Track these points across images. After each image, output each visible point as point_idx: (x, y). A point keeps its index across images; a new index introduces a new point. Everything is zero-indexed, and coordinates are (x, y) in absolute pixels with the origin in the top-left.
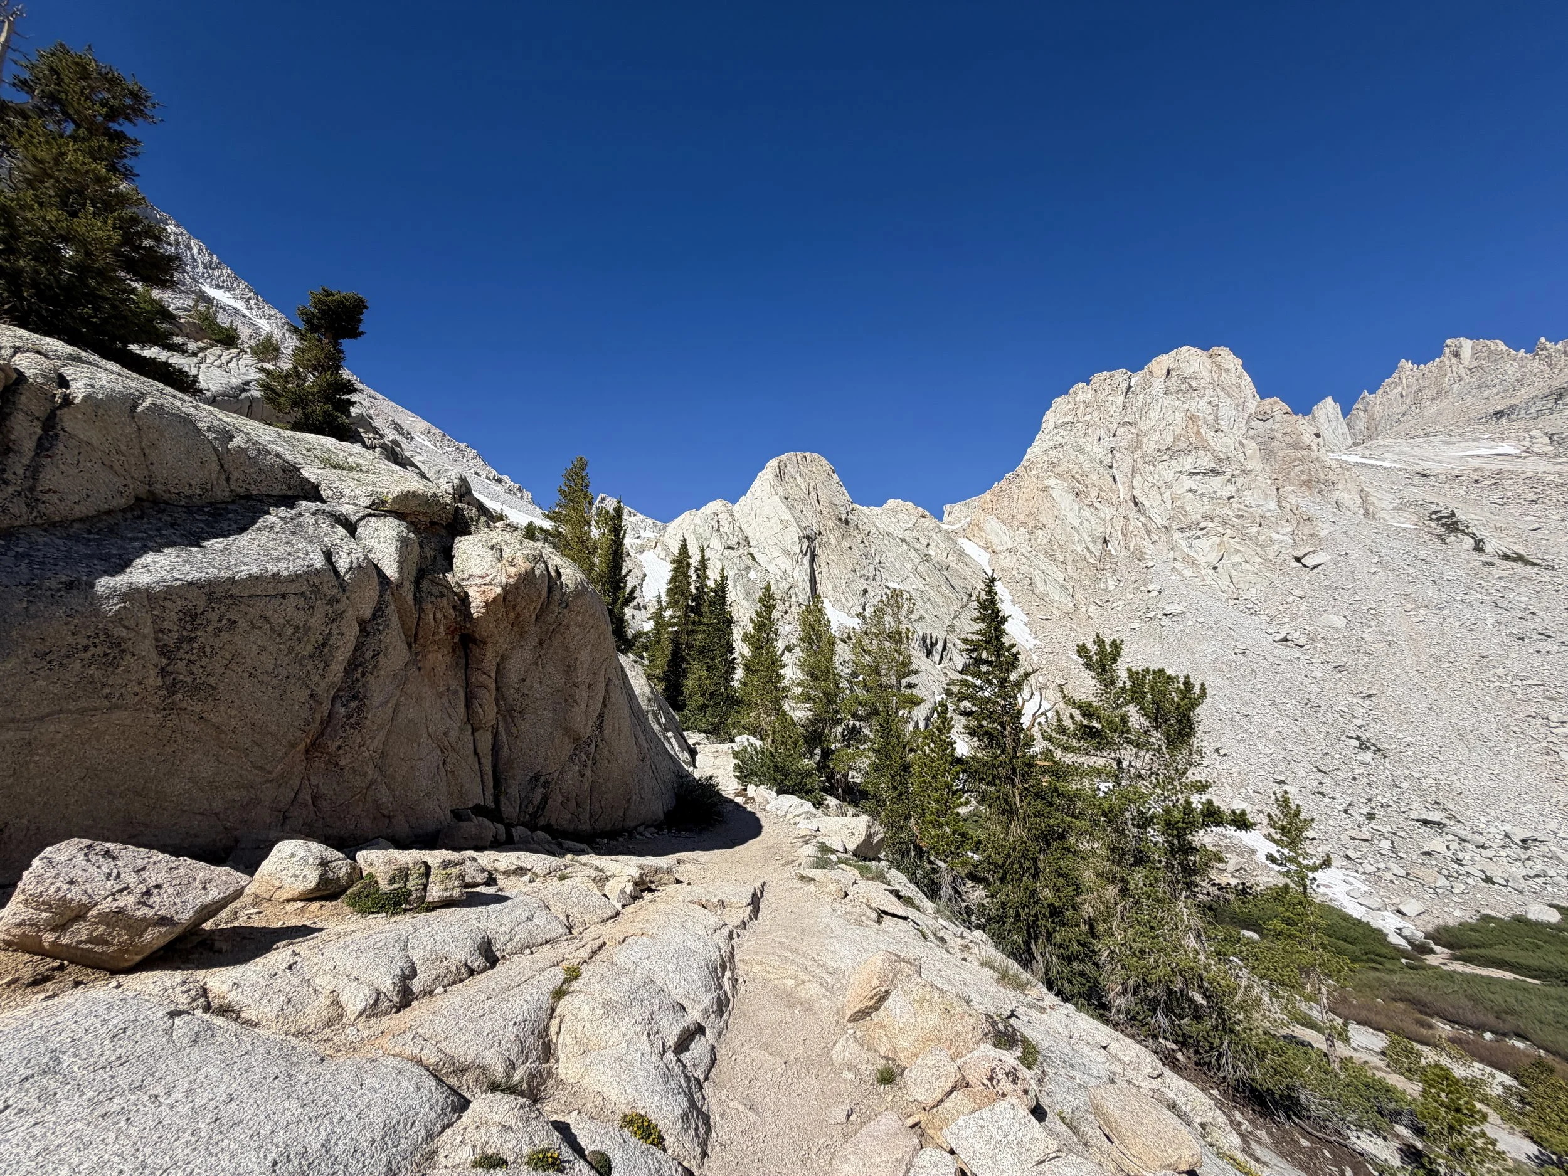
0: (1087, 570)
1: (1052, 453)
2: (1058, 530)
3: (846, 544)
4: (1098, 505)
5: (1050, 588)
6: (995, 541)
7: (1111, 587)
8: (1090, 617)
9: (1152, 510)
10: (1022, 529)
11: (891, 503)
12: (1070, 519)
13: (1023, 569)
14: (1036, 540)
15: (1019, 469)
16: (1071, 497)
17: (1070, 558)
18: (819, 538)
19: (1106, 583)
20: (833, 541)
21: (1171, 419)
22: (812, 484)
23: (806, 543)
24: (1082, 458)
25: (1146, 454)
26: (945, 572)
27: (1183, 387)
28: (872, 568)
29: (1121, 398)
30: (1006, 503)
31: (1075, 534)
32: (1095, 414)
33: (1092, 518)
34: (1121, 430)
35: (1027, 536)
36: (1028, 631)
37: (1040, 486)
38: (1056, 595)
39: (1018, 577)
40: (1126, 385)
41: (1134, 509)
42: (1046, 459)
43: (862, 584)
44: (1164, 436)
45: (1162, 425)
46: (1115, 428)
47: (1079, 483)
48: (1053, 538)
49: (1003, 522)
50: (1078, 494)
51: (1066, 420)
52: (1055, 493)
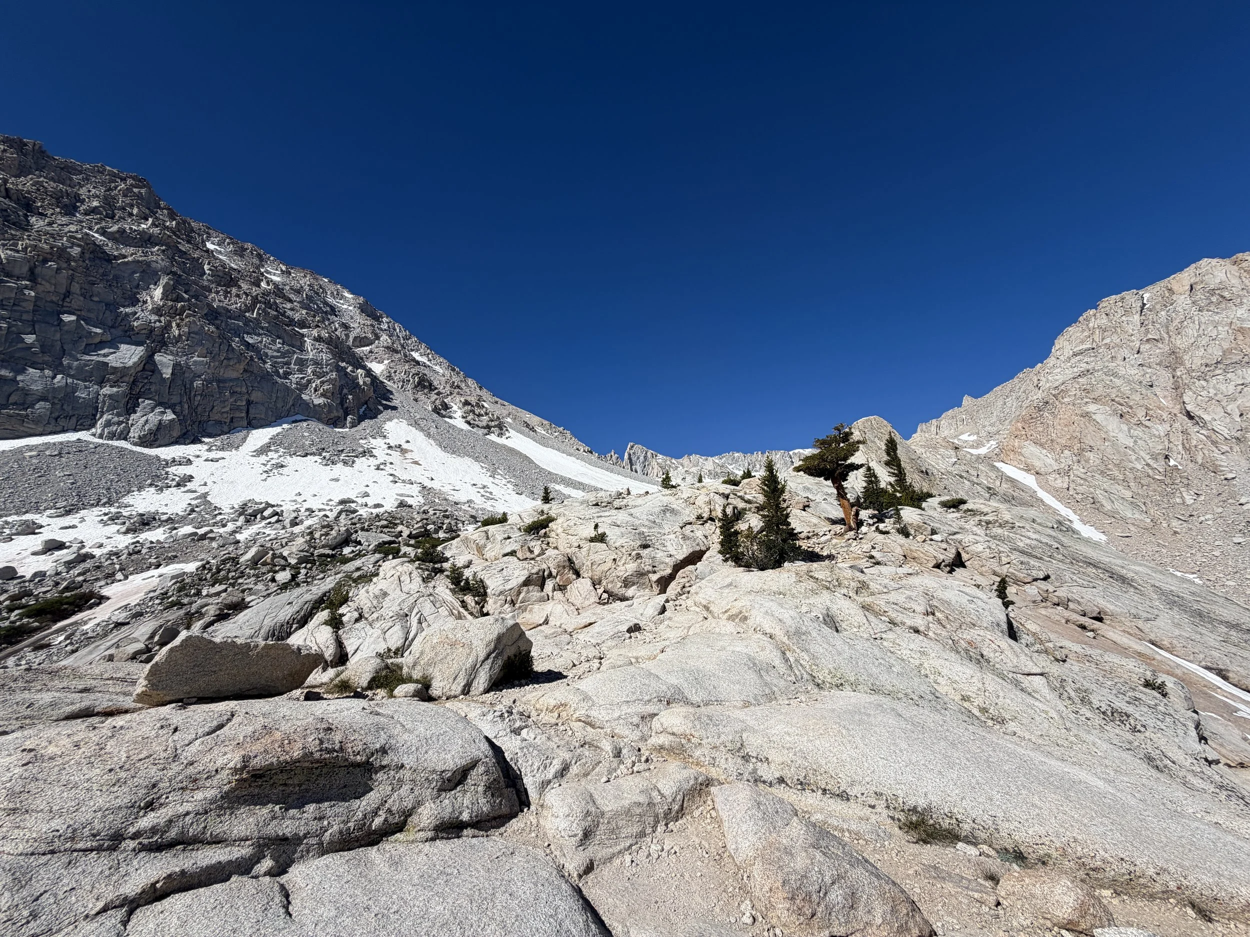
0: (1154, 486)
1: (1082, 380)
2: (1109, 450)
4: (1148, 423)
5: (1118, 506)
6: (1038, 464)
7: (1189, 500)
8: (1175, 532)
9: (1214, 423)
10: (1066, 452)
12: (1121, 440)
13: (1080, 489)
14: (1087, 461)
16: (1117, 419)
17: (1131, 476)
19: (1182, 497)
21: (1214, 334)
24: (1118, 382)
25: (1189, 371)
27: (1214, 299)
29: (1137, 318)
30: (1040, 429)
31: (1130, 453)
32: (1115, 337)
33: (1146, 437)
34: (1145, 347)
35: (1075, 458)
37: (1078, 412)
38: (1128, 513)
39: (1079, 497)
40: (1140, 304)
41: (1190, 423)
42: (1077, 386)
44: (1210, 350)
45: (1204, 341)
46: (1137, 346)
47: (1121, 405)
48: (1105, 458)
49: (1041, 445)
50: (1121, 415)
51: (1084, 347)
52: (1098, 417)
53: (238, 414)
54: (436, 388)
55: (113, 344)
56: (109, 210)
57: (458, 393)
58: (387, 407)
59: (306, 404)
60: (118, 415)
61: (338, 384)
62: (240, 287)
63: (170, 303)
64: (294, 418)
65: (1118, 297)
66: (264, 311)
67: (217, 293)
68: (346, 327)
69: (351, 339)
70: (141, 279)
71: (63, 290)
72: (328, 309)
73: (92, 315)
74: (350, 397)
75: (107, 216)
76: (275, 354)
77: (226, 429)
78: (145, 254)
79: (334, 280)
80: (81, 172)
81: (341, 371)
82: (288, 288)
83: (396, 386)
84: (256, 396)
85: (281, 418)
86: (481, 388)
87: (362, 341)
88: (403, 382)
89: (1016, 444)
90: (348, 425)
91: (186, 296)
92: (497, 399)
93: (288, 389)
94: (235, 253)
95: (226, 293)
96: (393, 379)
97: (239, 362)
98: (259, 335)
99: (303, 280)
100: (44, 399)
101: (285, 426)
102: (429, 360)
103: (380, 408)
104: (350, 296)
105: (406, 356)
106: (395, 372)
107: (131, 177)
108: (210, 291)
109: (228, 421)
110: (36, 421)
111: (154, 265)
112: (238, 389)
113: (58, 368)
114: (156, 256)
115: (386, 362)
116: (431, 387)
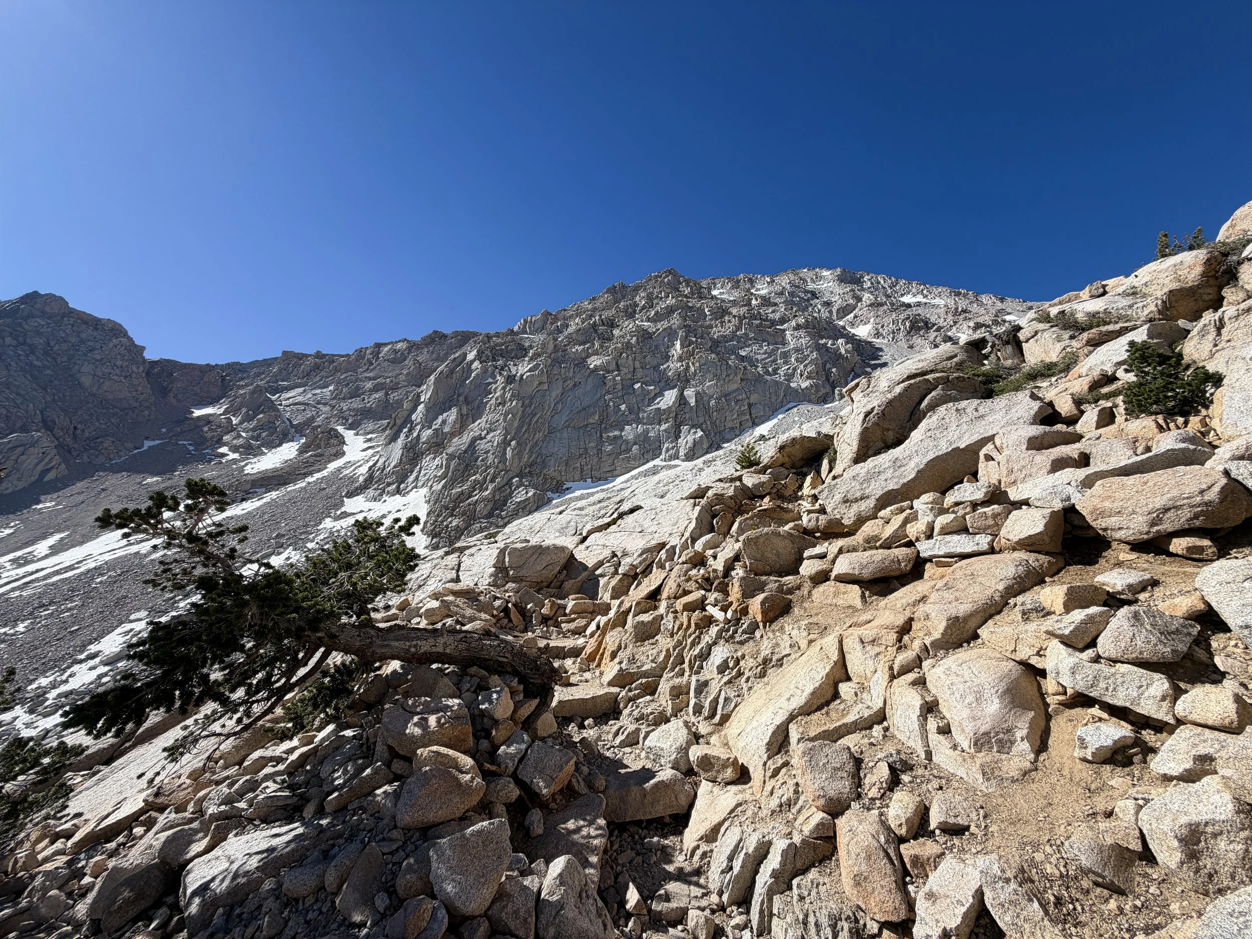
53: (744, 418)
54: (934, 325)
55: (660, 394)
56: (651, 302)
57: (965, 319)
58: (875, 367)
59: (795, 391)
60: (672, 442)
61: (820, 362)
62: (730, 313)
63: (685, 349)
64: (786, 408)
66: (748, 324)
67: (716, 326)
68: (828, 304)
70: (669, 340)
71: (632, 369)
72: (809, 295)
73: (648, 379)
74: (834, 370)
75: (650, 307)
76: (764, 356)
77: (737, 432)
78: (669, 322)
79: (812, 267)
81: (819, 348)
82: (773, 294)
83: (886, 341)
84: (754, 398)
85: (776, 410)
86: (1002, 300)
88: (893, 332)
90: (837, 398)
91: (694, 339)
92: (1029, 304)
93: (777, 383)
94: (733, 288)
95: (722, 322)
96: (882, 335)
97: (736, 375)
98: (749, 346)
99: (784, 281)
100: (635, 443)
101: (780, 416)
102: (924, 297)
103: (868, 370)
104: (829, 273)
105: (892, 304)
106: (882, 327)
108: (712, 328)
109: (738, 425)
110: (634, 460)
111: (673, 327)
112: (740, 397)
113: (639, 421)
114: (675, 320)
115: (872, 320)
116: (927, 325)
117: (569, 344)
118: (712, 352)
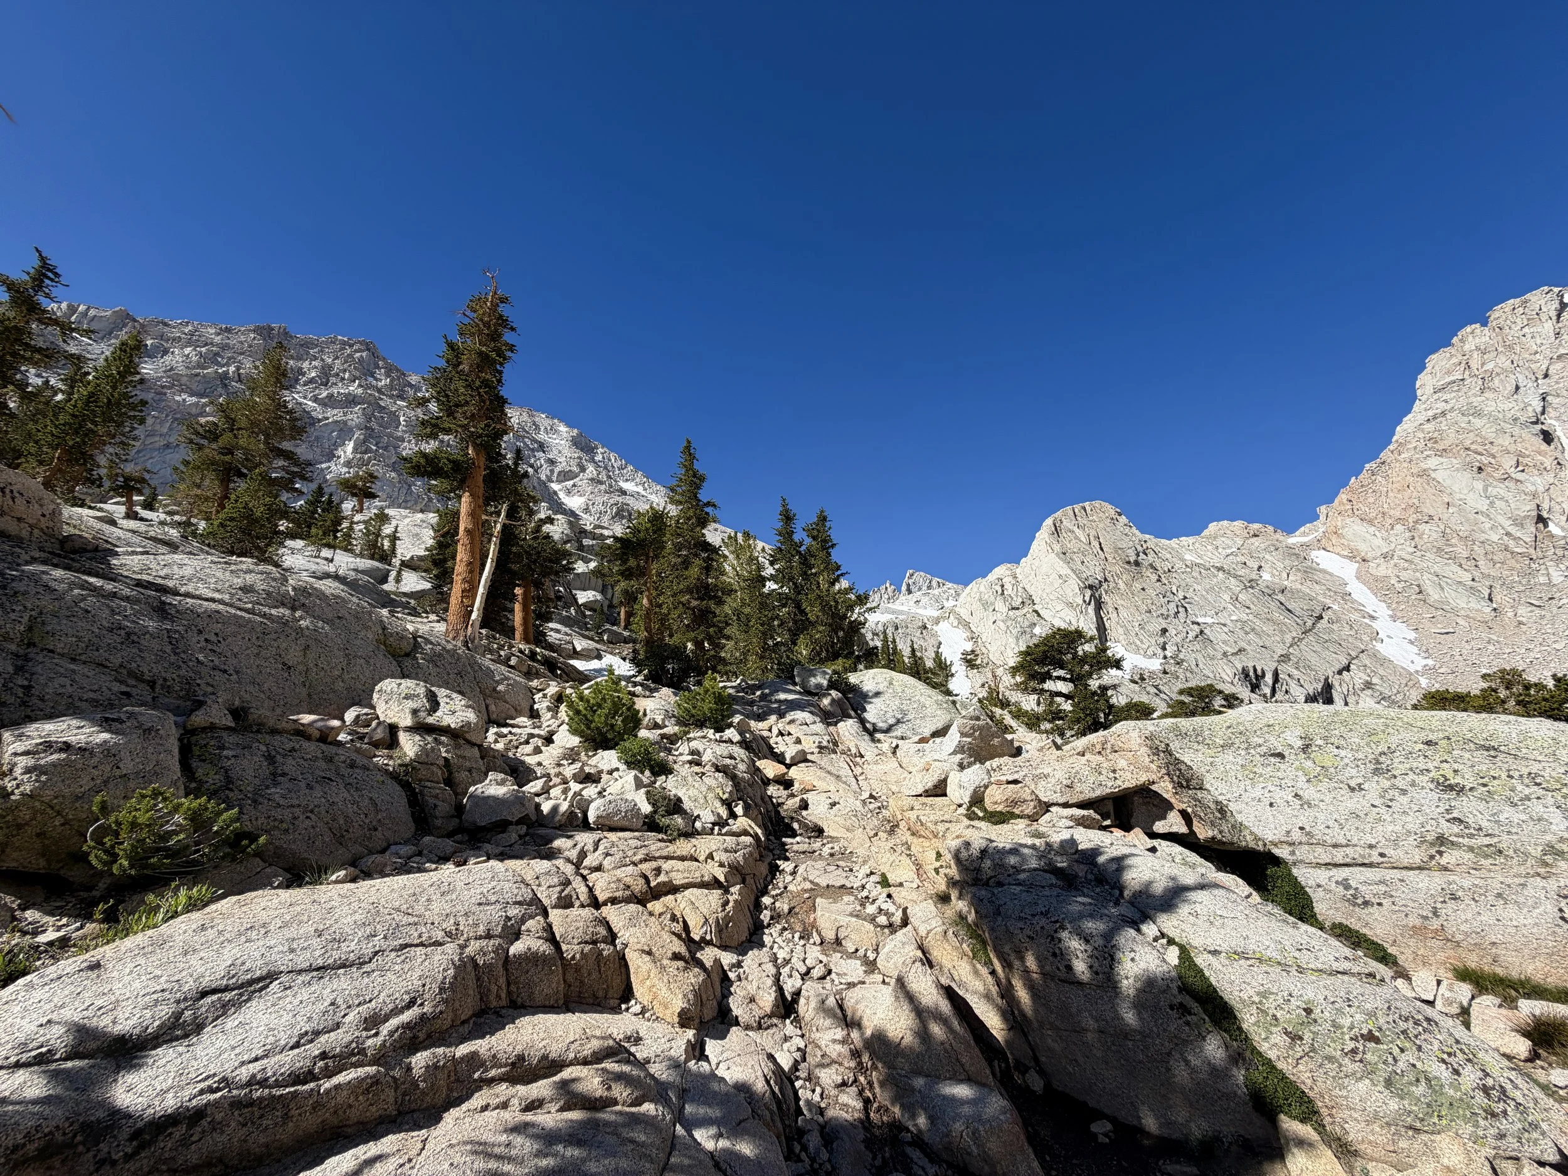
0: (1512, 563)
1: (1428, 427)
2: (1455, 519)
3: (1137, 586)
4: (1520, 476)
5: (1450, 594)
6: (1363, 548)
7: (1557, 579)
8: (1520, 623)
10: (1398, 527)
11: (1213, 527)
12: (1471, 503)
13: (1404, 575)
14: (1420, 537)
15: (1385, 455)
16: (1470, 474)
17: (1480, 551)
18: (1105, 585)
19: (1548, 574)
20: (1122, 585)
22: (1093, 533)
23: (1088, 593)
24: (1478, 422)
26: (1280, 597)
28: (1172, 606)
29: (1549, 327)
30: (1371, 500)
31: (1484, 519)
32: (1501, 359)
33: (1509, 496)
34: (1555, 368)
35: (1408, 534)
36: (1416, 650)
37: (1415, 470)
38: (1461, 601)
39: (1399, 587)
40: (1556, 306)
42: (1421, 435)
43: (1156, 625)
46: (1544, 367)
47: (1481, 454)
48: (1448, 531)
49: (1371, 522)
50: (1480, 468)
51: (1452, 378)
52: (1439, 476)
56: (325, 376)
63: (358, 456)
65: (1517, 301)
67: (409, 442)
68: (552, 462)
69: (555, 475)
70: (339, 437)
75: (322, 384)
78: (345, 414)
79: (552, 415)
80: (317, 346)
83: (591, 519)
87: (565, 476)
88: (600, 513)
89: (1339, 524)
91: (374, 448)
96: (590, 512)
102: (645, 489)
104: (565, 429)
105: (611, 486)
106: (593, 504)
107: (359, 342)
108: (403, 441)
111: (350, 423)
114: (355, 416)
115: (586, 494)
117: (170, 388)
118: (394, 470)
